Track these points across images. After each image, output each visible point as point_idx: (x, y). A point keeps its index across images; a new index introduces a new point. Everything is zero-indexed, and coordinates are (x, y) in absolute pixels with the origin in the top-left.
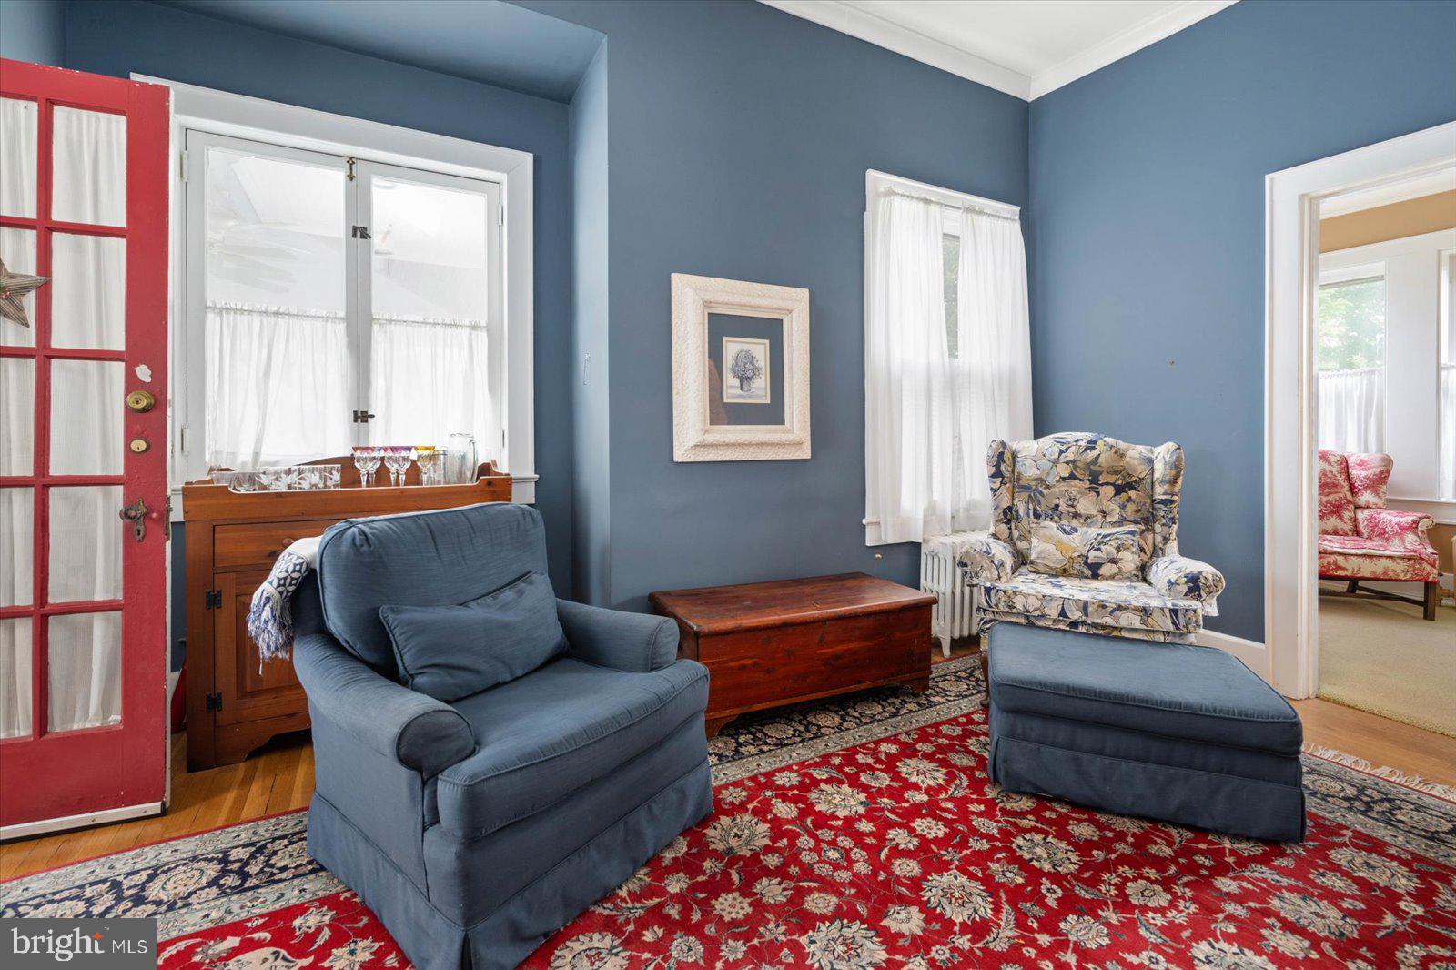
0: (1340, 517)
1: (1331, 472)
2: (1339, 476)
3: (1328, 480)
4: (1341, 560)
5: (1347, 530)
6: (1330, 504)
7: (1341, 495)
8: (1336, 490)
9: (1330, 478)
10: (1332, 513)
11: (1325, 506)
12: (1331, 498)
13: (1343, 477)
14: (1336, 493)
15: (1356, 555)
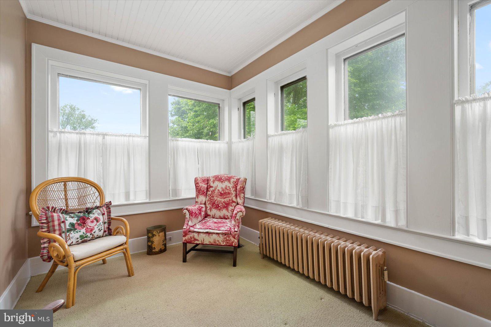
0: (227, 210)
1: (229, 187)
2: (232, 189)
3: (227, 191)
4: (196, 235)
5: (229, 216)
6: (225, 203)
7: (230, 198)
8: (229, 196)
9: (228, 190)
10: (225, 207)
11: (222, 204)
12: (225, 200)
13: (234, 189)
14: (228, 197)
15: (203, 233)
